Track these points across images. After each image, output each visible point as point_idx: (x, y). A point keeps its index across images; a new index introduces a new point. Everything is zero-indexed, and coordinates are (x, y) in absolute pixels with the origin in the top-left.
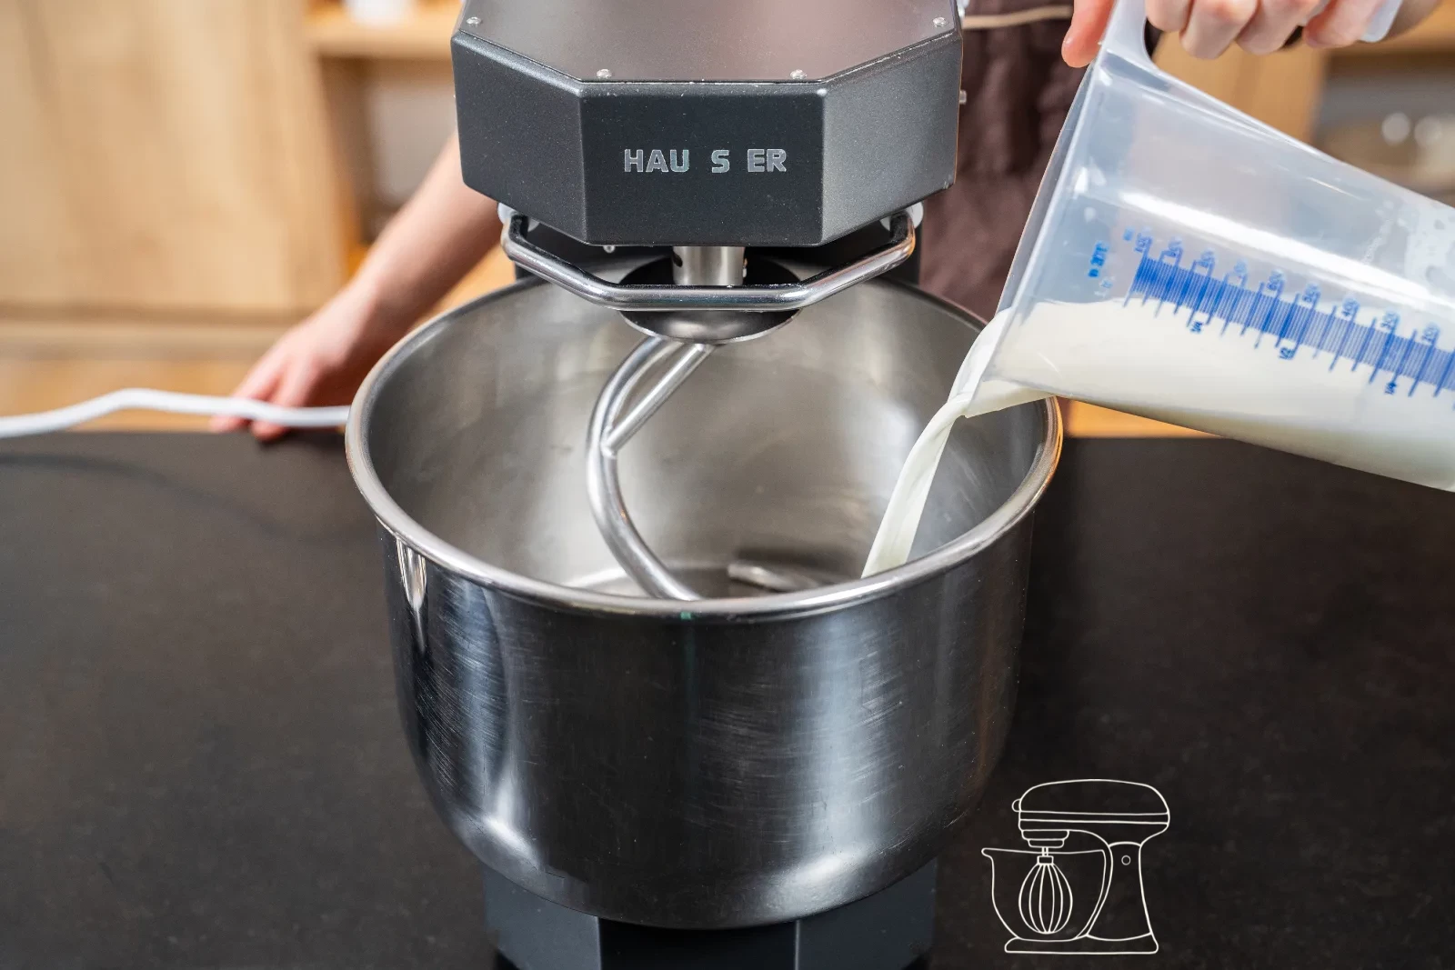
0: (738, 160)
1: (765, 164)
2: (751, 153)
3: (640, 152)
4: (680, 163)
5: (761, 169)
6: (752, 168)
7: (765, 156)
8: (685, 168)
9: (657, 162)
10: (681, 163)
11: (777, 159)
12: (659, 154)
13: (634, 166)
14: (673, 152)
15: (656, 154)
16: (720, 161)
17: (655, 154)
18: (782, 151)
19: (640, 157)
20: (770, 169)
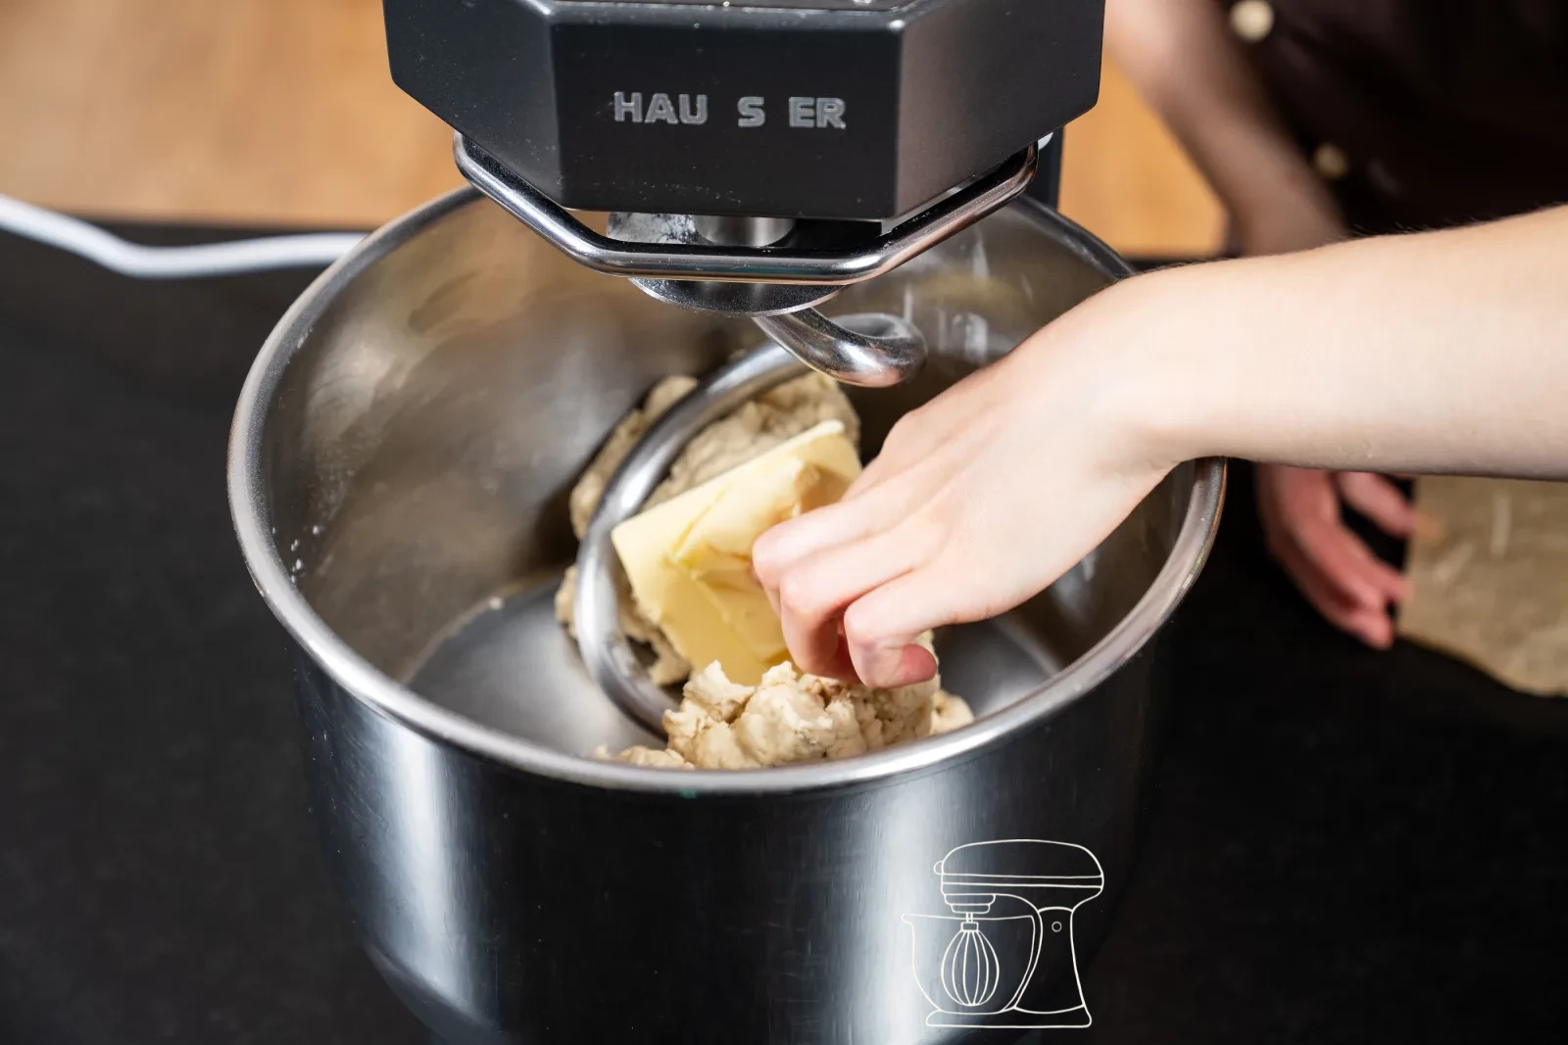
0: (776, 111)
1: (814, 118)
2: (796, 103)
3: (636, 96)
4: (693, 112)
5: (810, 124)
6: (795, 121)
7: (814, 107)
8: (701, 118)
9: (661, 108)
10: (695, 113)
11: (831, 111)
12: (663, 99)
13: (628, 115)
14: (684, 99)
15: (660, 99)
16: (751, 112)
17: (658, 99)
18: (839, 102)
19: (636, 102)
20: (822, 124)
